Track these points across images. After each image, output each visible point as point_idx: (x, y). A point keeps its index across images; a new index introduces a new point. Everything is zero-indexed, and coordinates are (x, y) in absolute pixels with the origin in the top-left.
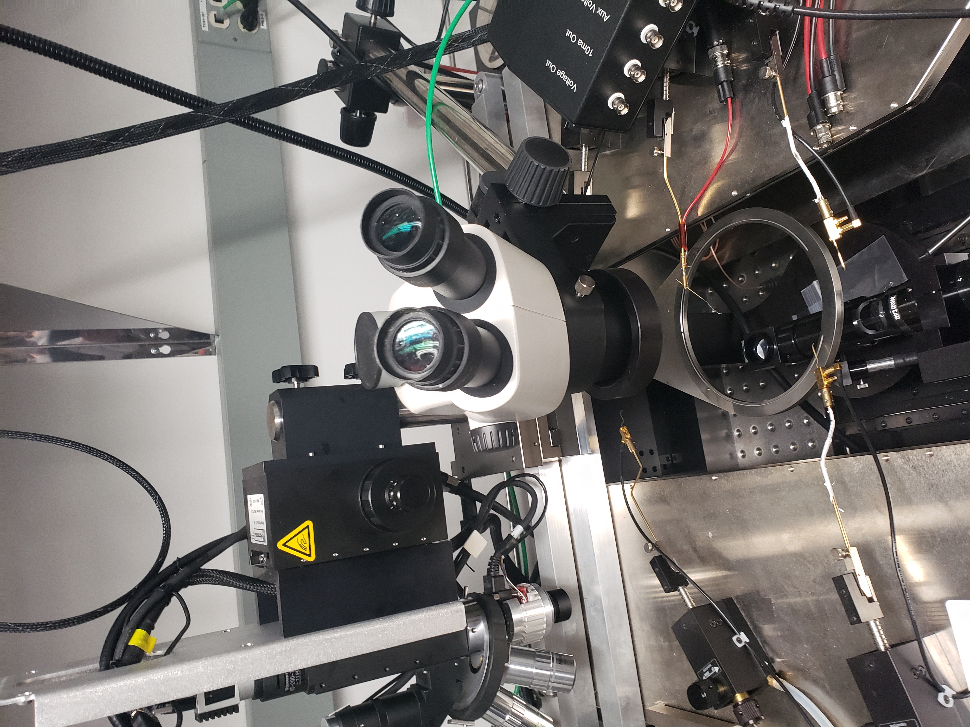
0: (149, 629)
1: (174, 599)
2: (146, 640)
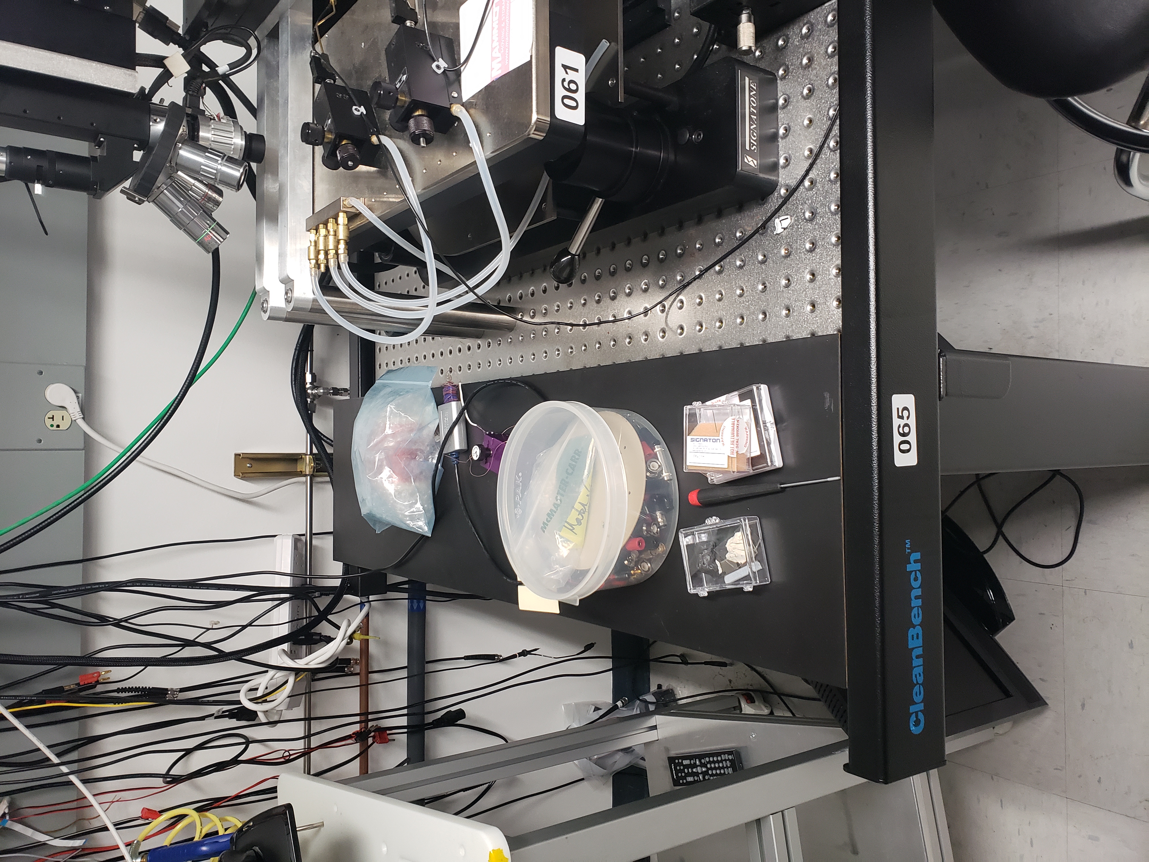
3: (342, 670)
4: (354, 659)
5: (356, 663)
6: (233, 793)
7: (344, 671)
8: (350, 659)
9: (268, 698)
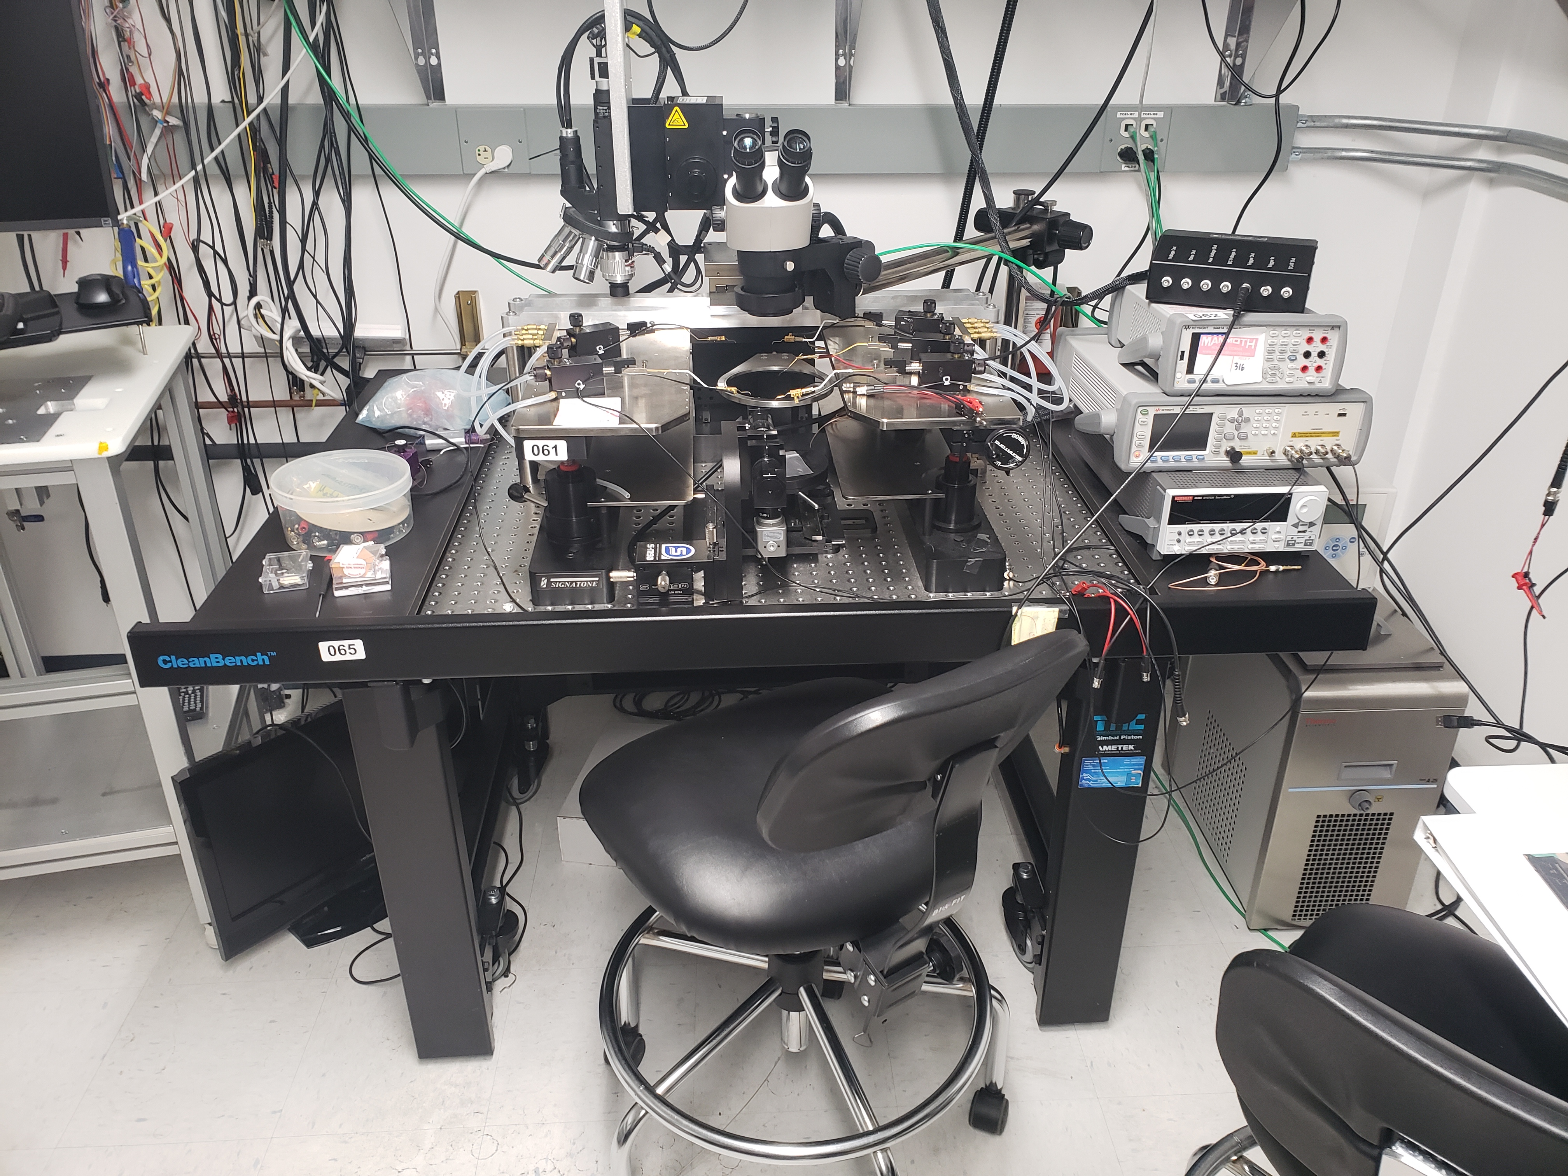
0: (639, 36)
1: (653, 50)
2: (634, 33)
3: (295, 384)
4: (304, 394)
5: (300, 397)
6: (186, 294)
7: (293, 386)
8: (304, 391)
9: (260, 320)
